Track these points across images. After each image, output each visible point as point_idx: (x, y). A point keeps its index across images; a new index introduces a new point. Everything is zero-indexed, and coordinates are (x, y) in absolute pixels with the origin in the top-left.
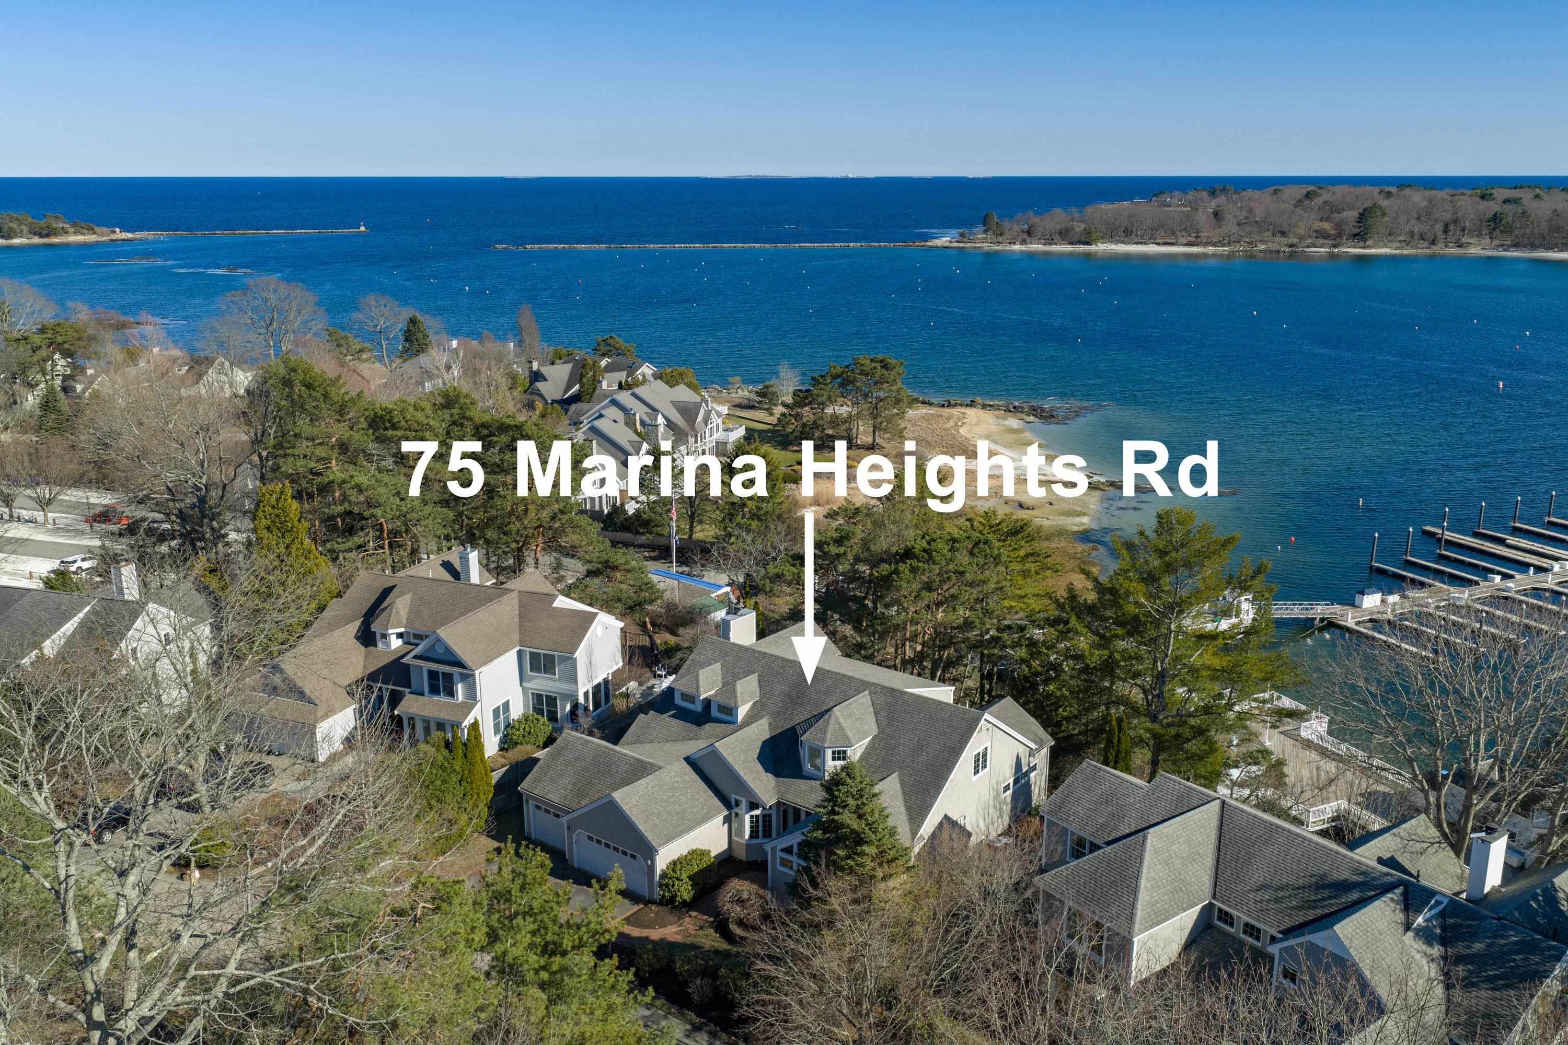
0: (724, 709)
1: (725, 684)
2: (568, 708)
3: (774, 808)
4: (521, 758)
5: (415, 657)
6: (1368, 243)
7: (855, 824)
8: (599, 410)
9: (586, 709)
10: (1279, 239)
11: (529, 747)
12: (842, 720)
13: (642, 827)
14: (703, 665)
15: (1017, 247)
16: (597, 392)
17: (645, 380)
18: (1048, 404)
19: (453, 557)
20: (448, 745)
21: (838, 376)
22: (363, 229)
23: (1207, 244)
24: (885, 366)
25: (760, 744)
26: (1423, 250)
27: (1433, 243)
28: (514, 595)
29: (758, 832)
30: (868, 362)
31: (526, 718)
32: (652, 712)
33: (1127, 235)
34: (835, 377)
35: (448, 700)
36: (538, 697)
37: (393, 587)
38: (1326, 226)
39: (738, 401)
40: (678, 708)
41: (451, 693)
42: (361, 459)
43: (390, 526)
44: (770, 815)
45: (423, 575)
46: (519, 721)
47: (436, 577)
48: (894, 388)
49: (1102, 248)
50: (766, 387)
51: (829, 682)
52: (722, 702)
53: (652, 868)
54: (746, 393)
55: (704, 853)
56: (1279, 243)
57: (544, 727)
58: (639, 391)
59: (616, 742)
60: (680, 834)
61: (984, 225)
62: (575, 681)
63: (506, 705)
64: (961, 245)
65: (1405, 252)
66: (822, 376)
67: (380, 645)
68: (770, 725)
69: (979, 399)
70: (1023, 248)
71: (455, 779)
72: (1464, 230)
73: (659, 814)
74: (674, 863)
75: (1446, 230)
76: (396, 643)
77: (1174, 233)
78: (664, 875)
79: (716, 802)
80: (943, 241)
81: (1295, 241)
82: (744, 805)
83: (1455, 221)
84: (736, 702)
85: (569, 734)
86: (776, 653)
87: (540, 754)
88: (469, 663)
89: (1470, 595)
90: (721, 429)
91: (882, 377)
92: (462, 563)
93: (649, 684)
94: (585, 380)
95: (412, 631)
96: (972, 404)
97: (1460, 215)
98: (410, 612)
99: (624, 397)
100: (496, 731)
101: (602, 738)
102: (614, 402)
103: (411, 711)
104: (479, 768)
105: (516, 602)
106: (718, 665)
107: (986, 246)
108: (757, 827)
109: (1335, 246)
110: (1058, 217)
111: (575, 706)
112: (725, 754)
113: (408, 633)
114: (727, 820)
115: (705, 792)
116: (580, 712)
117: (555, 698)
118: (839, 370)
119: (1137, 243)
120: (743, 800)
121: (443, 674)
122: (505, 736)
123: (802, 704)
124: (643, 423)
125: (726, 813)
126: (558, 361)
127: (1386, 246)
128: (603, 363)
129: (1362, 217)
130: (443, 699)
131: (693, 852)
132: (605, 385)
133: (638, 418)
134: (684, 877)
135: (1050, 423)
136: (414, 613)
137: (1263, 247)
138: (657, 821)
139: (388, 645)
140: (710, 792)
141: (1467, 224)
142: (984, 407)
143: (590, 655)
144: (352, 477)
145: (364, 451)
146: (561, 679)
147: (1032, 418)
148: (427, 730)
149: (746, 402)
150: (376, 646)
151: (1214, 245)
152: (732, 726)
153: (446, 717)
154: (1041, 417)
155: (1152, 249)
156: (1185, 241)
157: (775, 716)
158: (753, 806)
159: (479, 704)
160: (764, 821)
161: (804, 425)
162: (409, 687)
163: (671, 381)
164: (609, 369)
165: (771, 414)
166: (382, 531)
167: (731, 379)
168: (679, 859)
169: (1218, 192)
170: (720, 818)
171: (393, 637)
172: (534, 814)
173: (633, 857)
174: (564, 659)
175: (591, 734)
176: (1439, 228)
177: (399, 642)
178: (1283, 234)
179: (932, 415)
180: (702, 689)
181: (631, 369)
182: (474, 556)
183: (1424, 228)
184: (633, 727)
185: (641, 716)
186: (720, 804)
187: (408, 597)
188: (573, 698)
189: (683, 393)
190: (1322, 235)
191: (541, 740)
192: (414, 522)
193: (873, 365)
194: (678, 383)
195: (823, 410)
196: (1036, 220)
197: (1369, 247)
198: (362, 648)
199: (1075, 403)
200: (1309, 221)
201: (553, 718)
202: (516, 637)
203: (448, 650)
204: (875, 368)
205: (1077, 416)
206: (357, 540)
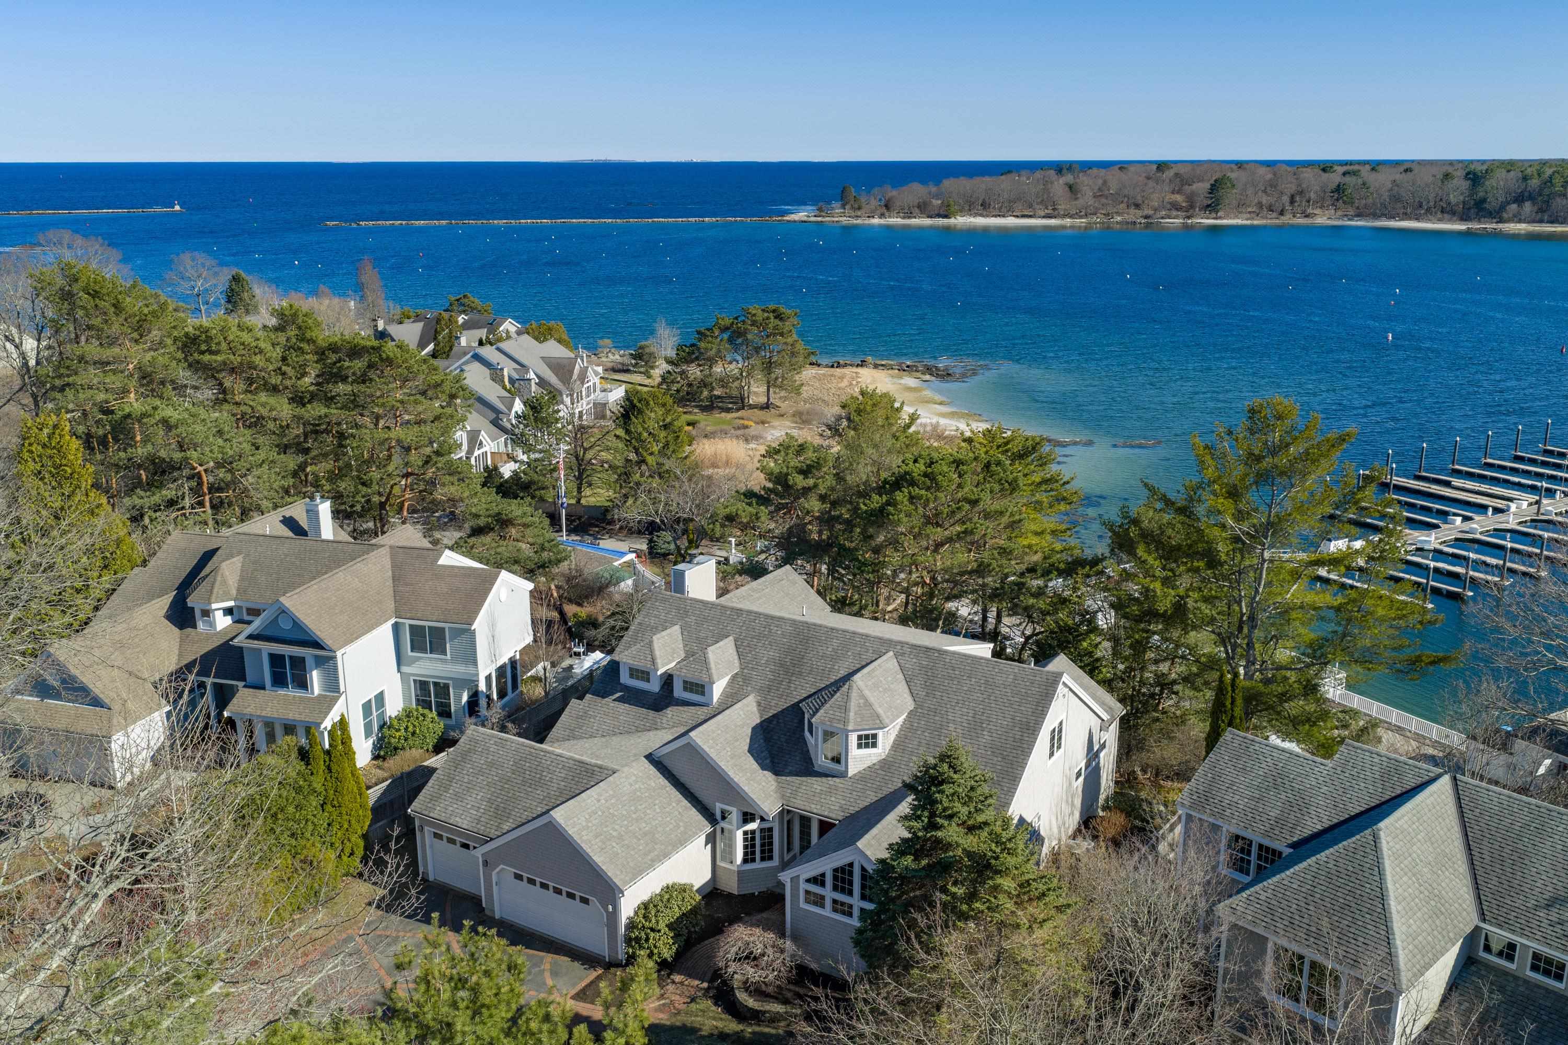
0: (689, 686)
1: (689, 654)
2: (465, 698)
3: (777, 820)
4: (407, 769)
5: (251, 637)
6: (1220, 214)
7: (970, 842)
8: (460, 366)
9: (489, 697)
10: (1132, 210)
11: (416, 753)
12: (867, 693)
13: (598, 859)
14: (655, 630)
15: (876, 221)
16: (455, 349)
17: (509, 337)
18: (943, 363)
19: (297, 511)
20: (304, 755)
21: (726, 329)
22: (177, 208)
23: (1064, 216)
24: (779, 317)
25: (749, 731)
26: (1270, 220)
27: (1282, 213)
28: (384, 551)
29: (753, 853)
30: (760, 312)
31: (408, 714)
32: (588, 696)
33: (985, 208)
34: (724, 329)
35: (299, 693)
36: (422, 686)
37: (217, 549)
38: (1179, 198)
39: (610, 365)
40: (626, 688)
41: (303, 684)
42: (168, 390)
43: (211, 479)
44: (770, 830)
45: (261, 532)
46: (399, 719)
47: (275, 533)
48: (790, 340)
49: (961, 221)
50: (641, 348)
51: (835, 643)
52: (690, 677)
53: (613, 916)
54: (617, 357)
55: (683, 889)
56: (1133, 215)
57: (434, 726)
58: (503, 345)
59: (541, 741)
60: (651, 865)
61: (842, 199)
62: (475, 663)
63: (380, 698)
64: (819, 219)
65: (1256, 222)
66: (708, 330)
67: (201, 625)
68: (759, 704)
69: (870, 359)
70: (882, 221)
71: (314, 802)
72: (1308, 201)
73: (620, 837)
74: (645, 906)
75: (1292, 202)
76: (223, 622)
77: (1031, 206)
78: (631, 926)
79: (694, 815)
80: (801, 215)
81: (1151, 212)
82: (735, 815)
83: (1301, 193)
84: (710, 676)
85: (473, 731)
86: (755, 608)
87: (433, 761)
88: (328, 642)
89: (1436, 538)
90: (598, 390)
91: (775, 328)
92: (309, 518)
93: (566, 663)
94: (440, 337)
95: (245, 605)
96: (863, 364)
97: (1304, 186)
98: (242, 579)
99: (488, 352)
100: (368, 734)
101: (519, 735)
102: (477, 357)
103: (248, 711)
104: (351, 785)
105: (387, 562)
106: (677, 629)
107: (845, 220)
108: (753, 846)
109: (1189, 218)
110: (916, 191)
111: (475, 696)
112: (705, 747)
113: (240, 608)
114: (711, 839)
115: (679, 802)
116: (483, 702)
117: (446, 687)
118: (728, 322)
119: (995, 216)
120: (734, 810)
121: (291, 657)
122: (381, 739)
123: (800, 673)
124: (512, 381)
125: (708, 829)
126: (406, 320)
127: (1236, 217)
128: (461, 319)
129: (1214, 188)
130: (291, 692)
131: (668, 889)
132: (463, 341)
133: (506, 373)
134: (662, 926)
135: (947, 382)
136: (247, 581)
137: (1119, 219)
138: (618, 848)
139: (212, 624)
140: (685, 803)
141: (1313, 195)
142: (876, 366)
143: (493, 625)
144: (155, 408)
145: (173, 382)
146: (454, 660)
147: (928, 377)
148: (271, 737)
149: (620, 367)
150: (194, 626)
151: (1071, 217)
152: (705, 709)
153: (297, 717)
154: (938, 376)
155: (1010, 221)
156: (1042, 214)
157: (765, 692)
158: (747, 817)
159: (343, 697)
160: (763, 838)
161: (690, 385)
162: (243, 678)
163: (541, 337)
164: (467, 326)
165: (649, 377)
166: (200, 484)
167: (600, 342)
168: (651, 900)
169: (1065, 171)
170: (703, 838)
171: (219, 615)
172: (431, 846)
173: (585, 901)
174: (457, 633)
175: (503, 729)
176: (1286, 199)
177: (228, 620)
178: (1137, 206)
179: (824, 375)
180: (659, 661)
181: (492, 326)
182: (325, 509)
183: (1271, 200)
184: (564, 717)
185: (574, 702)
186: (700, 817)
187: (237, 561)
188: (472, 684)
189: (554, 349)
190: (1175, 206)
191: (431, 742)
192: (244, 471)
193: (766, 315)
194: (545, 340)
195: (711, 367)
196: (894, 193)
197: (1220, 218)
198: (176, 630)
199: (970, 362)
200: (1160, 194)
201: (445, 712)
202: (391, 605)
203: (297, 625)
204: (768, 318)
205: (975, 374)
206: (169, 493)
